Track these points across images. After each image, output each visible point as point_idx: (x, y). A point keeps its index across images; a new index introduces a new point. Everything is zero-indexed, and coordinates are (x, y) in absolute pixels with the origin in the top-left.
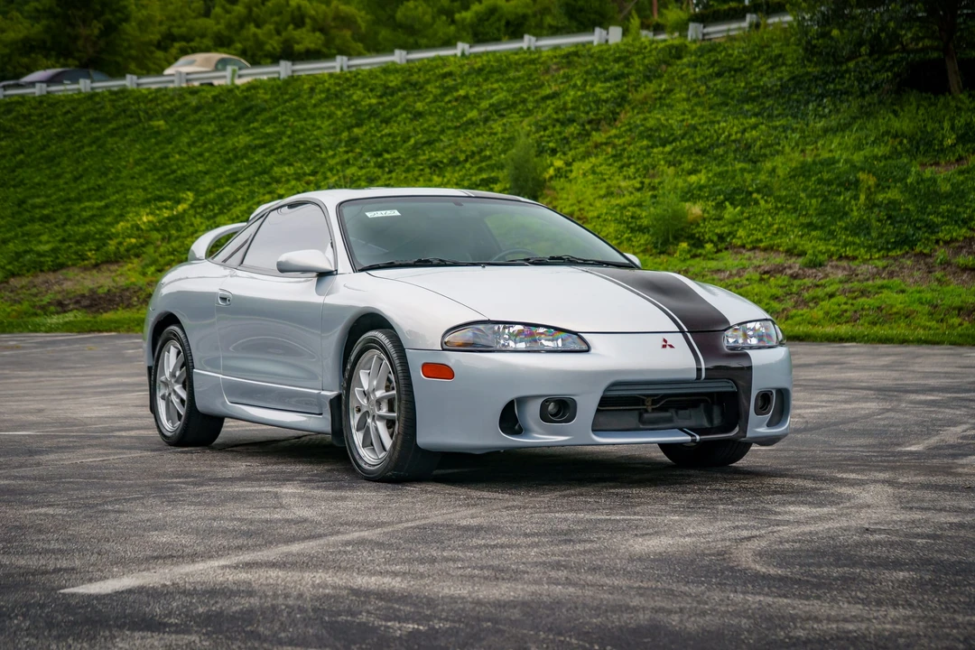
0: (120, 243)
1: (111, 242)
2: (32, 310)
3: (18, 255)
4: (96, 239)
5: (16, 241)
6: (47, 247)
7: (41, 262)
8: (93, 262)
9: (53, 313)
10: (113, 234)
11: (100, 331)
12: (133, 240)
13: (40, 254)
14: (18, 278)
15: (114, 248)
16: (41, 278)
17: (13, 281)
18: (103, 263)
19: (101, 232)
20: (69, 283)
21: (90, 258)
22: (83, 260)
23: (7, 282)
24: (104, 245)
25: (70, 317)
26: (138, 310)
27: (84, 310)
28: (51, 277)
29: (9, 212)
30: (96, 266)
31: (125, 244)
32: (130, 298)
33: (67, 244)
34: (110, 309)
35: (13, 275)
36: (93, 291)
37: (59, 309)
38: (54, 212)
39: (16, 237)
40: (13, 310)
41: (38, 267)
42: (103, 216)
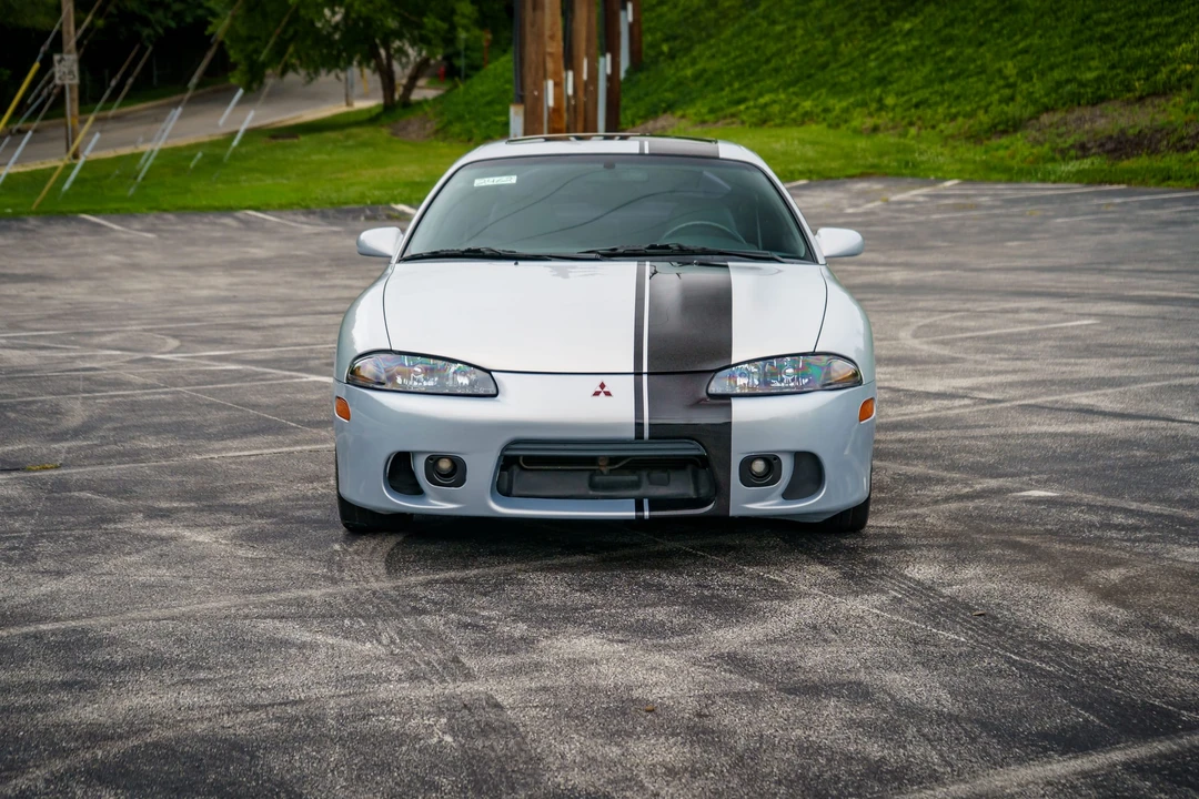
0: (1173, 71)
1: (1164, 70)
2: (1051, 154)
3: (1059, 85)
4: (1149, 65)
5: (1065, 68)
6: (1090, 75)
7: (1079, 93)
8: (1137, 94)
9: (1071, 159)
10: (1169, 58)
11: (1111, 183)
12: (1189, 67)
13: (1082, 84)
14: (1051, 113)
15: (1164, 76)
16: (1078, 113)
17: (1045, 118)
18: (1149, 95)
19: (1157, 56)
20: (1103, 121)
21: (1135, 89)
22: (1129, 91)
23: (1037, 119)
24: (1156, 73)
25: (1086, 164)
26: (1163, 157)
27: (1105, 156)
28: (1087, 112)
29: (1069, 30)
30: (1141, 99)
31: (1179, 72)
32: (1160, 141)
33: (1114, 72)
34: (1133, 156)
35: (1047, 109)
36: (1123, 132)
37: (1080, 153)
38: (1116, 30)
39: (1065, 62)
40: (1031, 154)
41: (1075, 100)
42: (1168, 35)
